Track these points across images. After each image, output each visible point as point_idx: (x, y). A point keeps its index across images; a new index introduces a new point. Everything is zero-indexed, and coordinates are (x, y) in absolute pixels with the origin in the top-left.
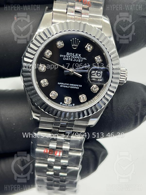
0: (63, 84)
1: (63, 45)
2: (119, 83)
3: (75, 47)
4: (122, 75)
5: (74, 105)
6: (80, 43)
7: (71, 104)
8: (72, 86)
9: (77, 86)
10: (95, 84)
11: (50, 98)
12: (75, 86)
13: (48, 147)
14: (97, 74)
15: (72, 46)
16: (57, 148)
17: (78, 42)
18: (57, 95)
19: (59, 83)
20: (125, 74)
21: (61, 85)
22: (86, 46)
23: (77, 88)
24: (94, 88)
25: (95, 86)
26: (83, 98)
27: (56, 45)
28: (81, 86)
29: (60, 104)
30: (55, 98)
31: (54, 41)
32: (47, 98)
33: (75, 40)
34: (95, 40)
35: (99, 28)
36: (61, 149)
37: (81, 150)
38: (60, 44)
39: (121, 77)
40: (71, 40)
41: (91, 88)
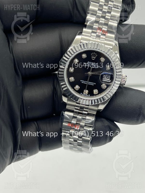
0: (84, 81)
1: (86, 56)
2: (120, 84)
3: (93, 58)
4: (122, 79)
5: (89, 95)
6: (97, 56)
7: (87, 95)
8: (90, 83)
9: (92, 84)
10: (104, 83)
11: (75, 90)
12: (91, 84)
13: (71, 123)
14: (107, 77)
15: (91, 57)
16: (77, 124)
17: (96, 55)
18: (79, 88)
19: (81, 81)
20: (125, 79)
21: (82, 81)
22: (101, 59)
23: (92, 85)
24: (104, 86)
25: (104, 85)
26: (96, 91)
27: (82, 57)
28: (95, 84)
29: (80, 94)
30: (78, 90)
31: (81, 54)
32: (73, 90)
33: (94, 54)
34: (106, 55)
35: (110, 48)
36: (79, 124)
37: (92, 126)
38: (84, 56)
39: (122, 81)
40: (91, 54)
41: (101, 86)
